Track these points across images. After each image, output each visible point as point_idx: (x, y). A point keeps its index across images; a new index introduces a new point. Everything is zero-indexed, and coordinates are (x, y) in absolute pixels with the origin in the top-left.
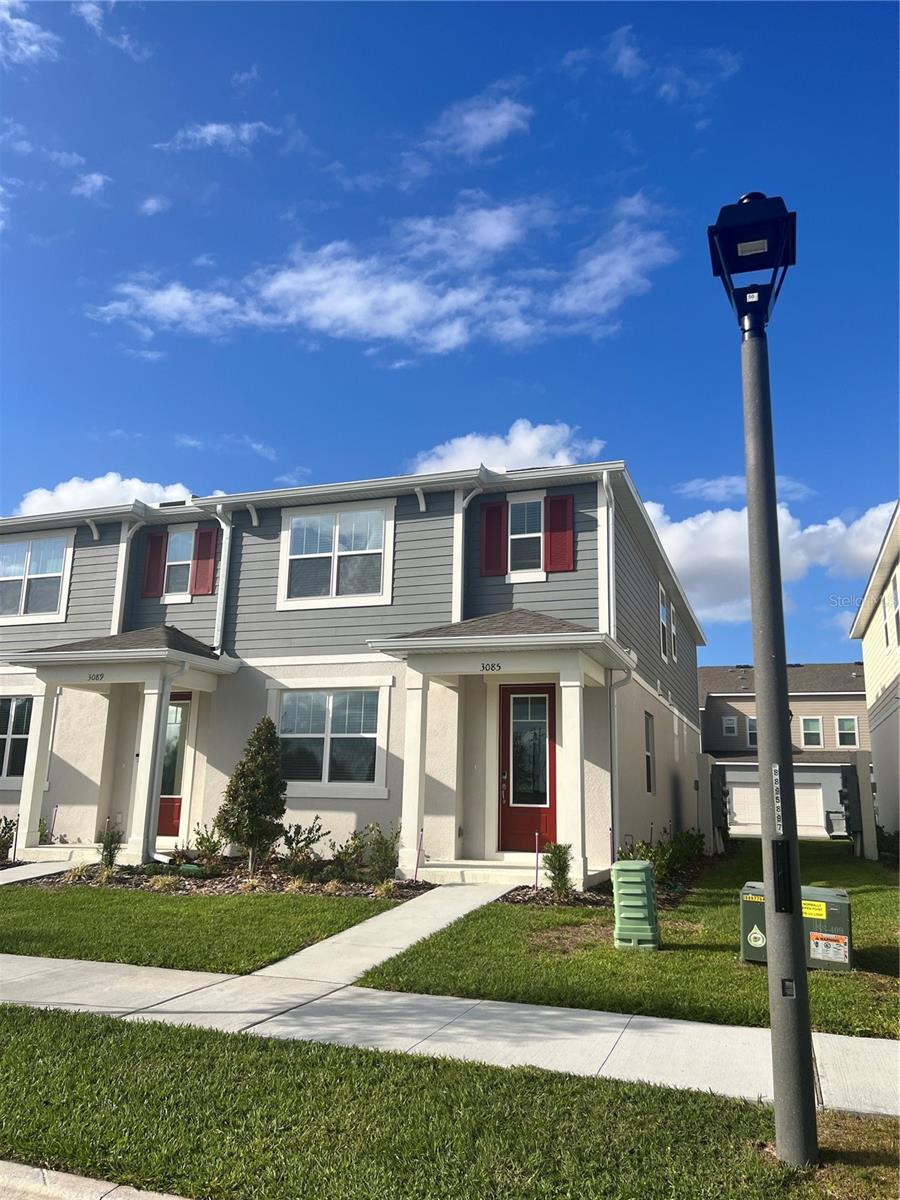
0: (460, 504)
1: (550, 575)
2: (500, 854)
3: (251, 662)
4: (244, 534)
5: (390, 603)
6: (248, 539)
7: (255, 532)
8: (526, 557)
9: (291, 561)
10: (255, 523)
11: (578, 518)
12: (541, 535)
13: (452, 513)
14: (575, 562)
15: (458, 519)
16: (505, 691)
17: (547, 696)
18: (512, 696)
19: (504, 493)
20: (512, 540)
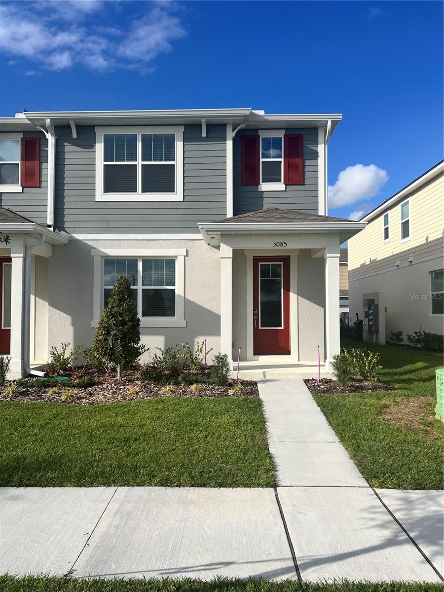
0: (231, 134)
1: (287, 187)
2: (256, 357)
3: (79, 236)
4: (66, 144)
5: (182, 200)
6: (68, 148)
7: (74, 143)
8: (272, 175)
9: (105, 166)
10: (75, 136)
11: (305, 151)
12: (282, 160)
13: (224, 139)
14: (304, 179)
15: (229, 144)
16: (256, 260)
17: (282, 263)
18: (260, 263)
19: (257, 130)
20: (262, 162)
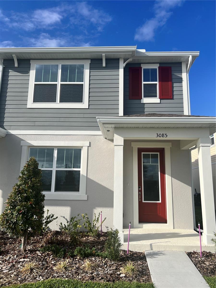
0: (122, 65)
1: (161, 100)
2: (141, 225)
3: (13, 132)
4: (10, 71)
5: (88, 108)
6: (12, 73)
7: (15, 70)
8: (150, 93)
9: (35, 85)
10: (16, 65)
11: (173, 77)
12: (157, 83)
13: (118, 68)
14: (173, 95)
15: (121, 72)
16: (140, 151)
17: (158, 153)
18: (142, 153)
19: (140, 64)
20: (144, 84)
